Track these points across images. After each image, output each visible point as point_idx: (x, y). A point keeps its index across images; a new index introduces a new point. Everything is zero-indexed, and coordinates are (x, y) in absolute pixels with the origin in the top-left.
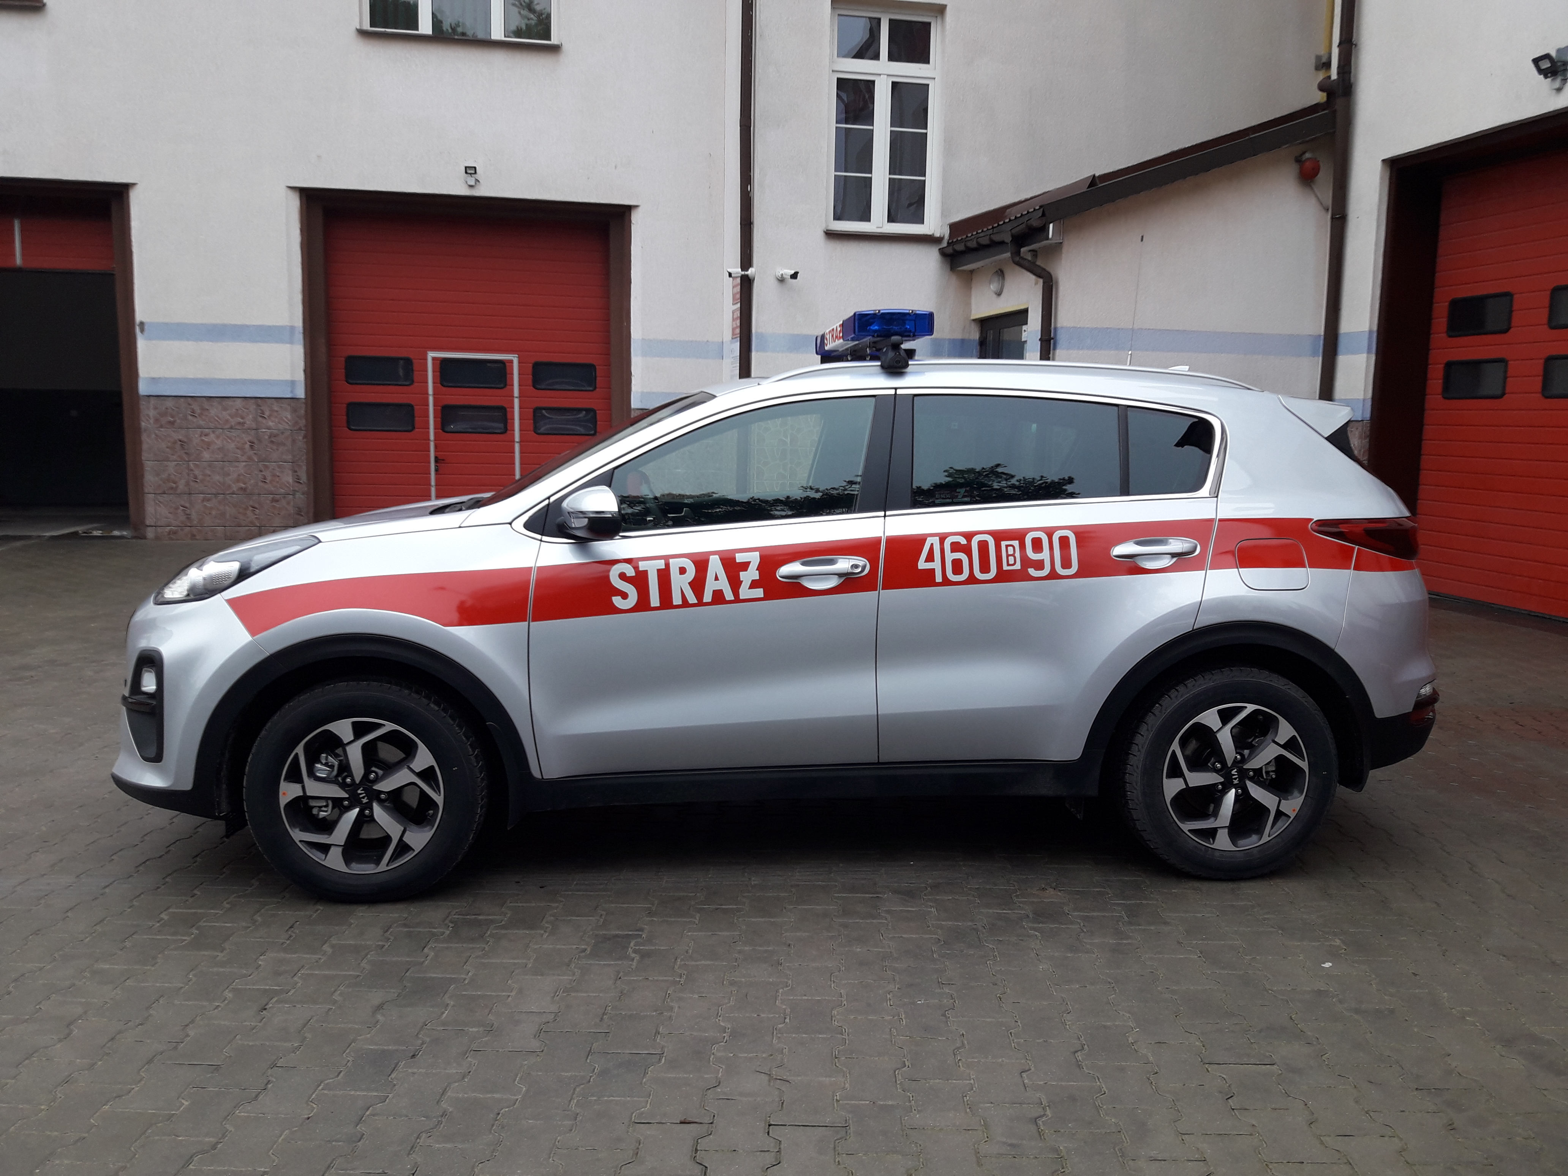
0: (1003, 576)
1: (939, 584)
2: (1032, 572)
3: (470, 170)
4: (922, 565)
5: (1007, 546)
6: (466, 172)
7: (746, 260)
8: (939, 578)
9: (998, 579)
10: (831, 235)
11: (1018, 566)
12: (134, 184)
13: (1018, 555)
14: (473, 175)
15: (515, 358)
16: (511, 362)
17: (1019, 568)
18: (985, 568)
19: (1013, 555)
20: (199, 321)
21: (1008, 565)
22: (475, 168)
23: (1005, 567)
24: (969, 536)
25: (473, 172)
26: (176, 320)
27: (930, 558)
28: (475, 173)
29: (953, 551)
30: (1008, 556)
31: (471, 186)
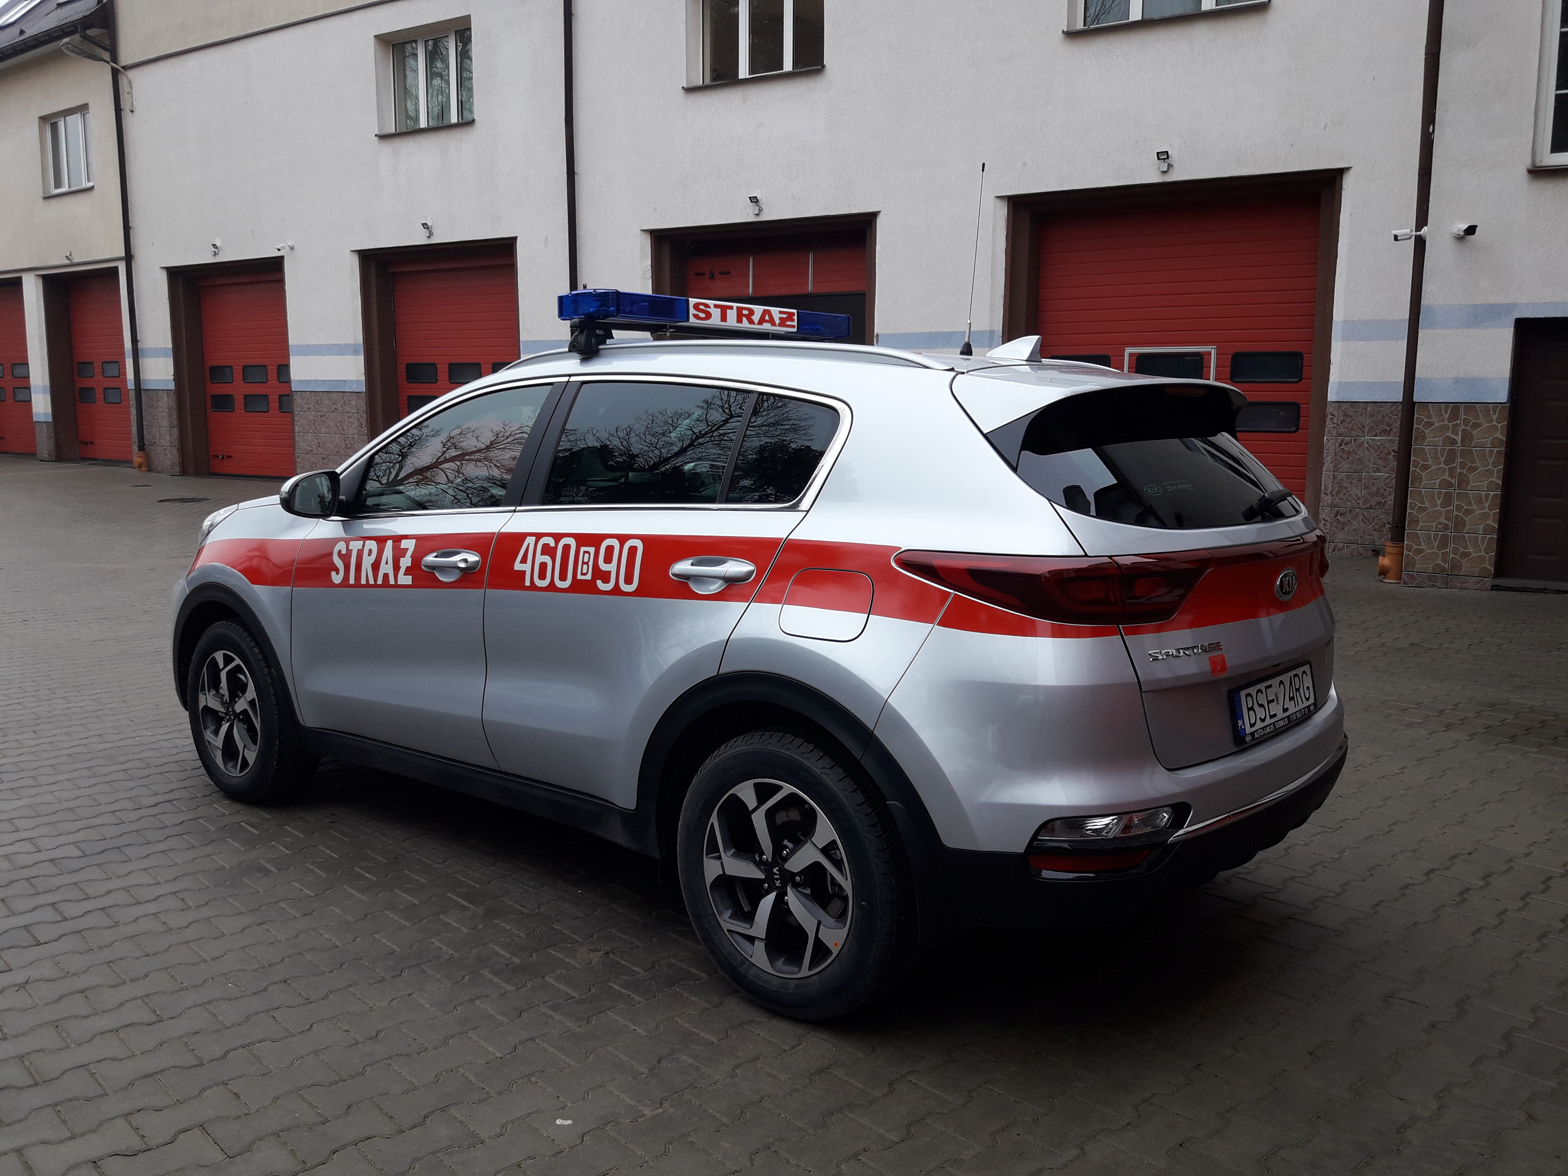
0: (578, 587)
1: (527, 588)
2: (600, 584)
3: (1162, 155)
4: (518, 566)
5: (585, 552)
6: (1159, 159)
7: (1422, 219)
8: (528, 583)
9: (572, 589)
10: (1538, 173)
11: (589, 577)
12: (879, 212)
13: (591, 563)
14: (1166, 160)
15: (1212, 350)
16: (1209, 354)
17: (590, 579)
18: (563, 577)
19: (587, 563)
20: (918, 330)
21: (582, 574)
22: (1167, 152)
23: (579, 577)
24: (558, 537)
25: (1166, 157)
26: (902, 330)
27: (524, 560)
28: (1168, 158)
29: (543, 553)
30: (583, 563)
31: (1164, 172)
